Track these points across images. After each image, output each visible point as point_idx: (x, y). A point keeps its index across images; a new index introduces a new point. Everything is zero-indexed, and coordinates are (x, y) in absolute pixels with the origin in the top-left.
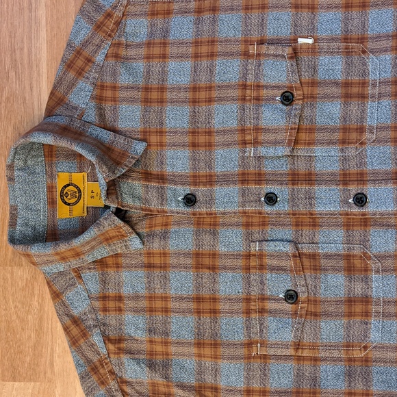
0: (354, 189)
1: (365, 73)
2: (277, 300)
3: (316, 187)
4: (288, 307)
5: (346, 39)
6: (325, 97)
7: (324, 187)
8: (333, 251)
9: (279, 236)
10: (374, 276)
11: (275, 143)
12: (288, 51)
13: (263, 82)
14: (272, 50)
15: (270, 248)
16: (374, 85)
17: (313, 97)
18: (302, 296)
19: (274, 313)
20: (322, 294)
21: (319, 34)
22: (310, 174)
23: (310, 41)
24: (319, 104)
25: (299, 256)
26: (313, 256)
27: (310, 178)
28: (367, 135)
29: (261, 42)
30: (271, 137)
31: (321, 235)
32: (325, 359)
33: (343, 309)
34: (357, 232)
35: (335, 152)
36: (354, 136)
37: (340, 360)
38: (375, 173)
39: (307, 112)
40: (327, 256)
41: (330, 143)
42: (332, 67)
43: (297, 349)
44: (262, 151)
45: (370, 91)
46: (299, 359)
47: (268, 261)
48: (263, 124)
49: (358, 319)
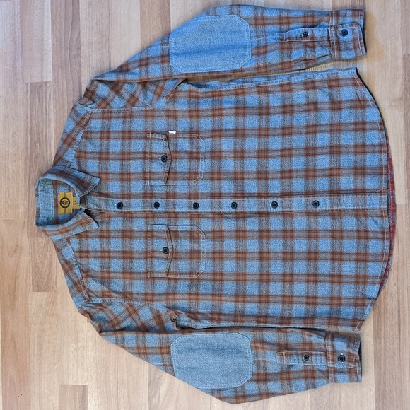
0: (193, 201)
1: (198, 148)
2: (159, 252)
3: (177, 200)
4: (164, 255)
5: (191, 132)
6: (181, 158)
7: (180, 200)
8: (185, 230)
9: (161, 223)
10: (202, 241)
11: (159, 179)
12: (164, 137)
13: (153, 151)
14: (157, 136)
15: (157, 228)
16: (203, 153)
17: (176, 158)
18: (170, 250)
19: (157, 258)
20: (179, 249)
21: (178, 129)
22: (175, 194)
23: (174, 132)
24: (178, 162)
25: (169, 232)
26: (176, 232)
27: (174, 196)
28: (199, 176)
29: (153, 132)
30: (157, 176)
31: (179, 222)
32: (180, 279)
33: (188, 256)
34: (195, 221)
35: (185, 184)
36: (194, 176)
37: (187, 279)
38: (203, 193)
39: (173, 165)
40: (182, 232)
41: (183, 179)
42: (184, 144)
43: (168, 275)
44: (153, 183)
45: (201, 156)
46: (169, 279)
47: (155, 234)
48: (154, 170)
49: (195, 261)
